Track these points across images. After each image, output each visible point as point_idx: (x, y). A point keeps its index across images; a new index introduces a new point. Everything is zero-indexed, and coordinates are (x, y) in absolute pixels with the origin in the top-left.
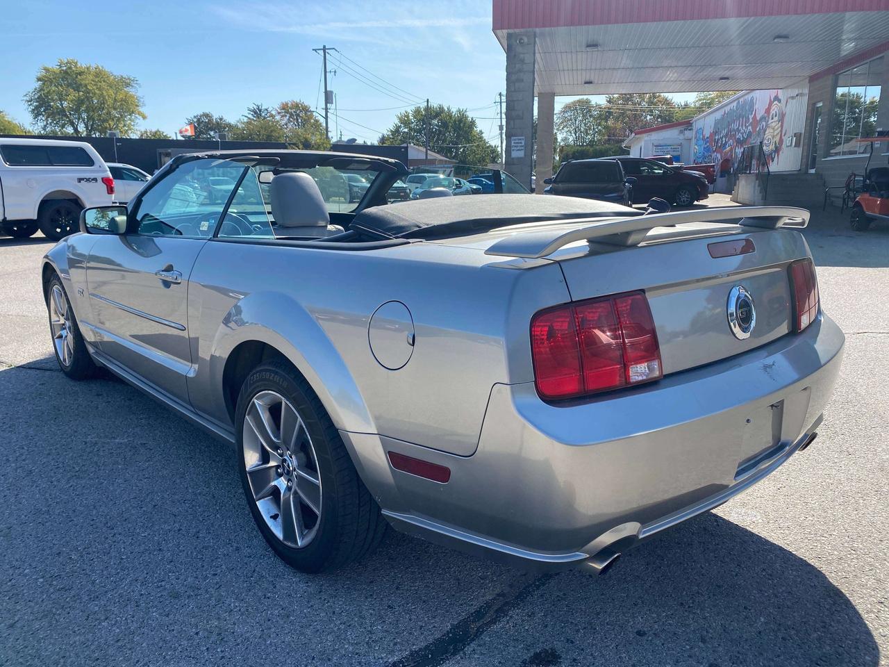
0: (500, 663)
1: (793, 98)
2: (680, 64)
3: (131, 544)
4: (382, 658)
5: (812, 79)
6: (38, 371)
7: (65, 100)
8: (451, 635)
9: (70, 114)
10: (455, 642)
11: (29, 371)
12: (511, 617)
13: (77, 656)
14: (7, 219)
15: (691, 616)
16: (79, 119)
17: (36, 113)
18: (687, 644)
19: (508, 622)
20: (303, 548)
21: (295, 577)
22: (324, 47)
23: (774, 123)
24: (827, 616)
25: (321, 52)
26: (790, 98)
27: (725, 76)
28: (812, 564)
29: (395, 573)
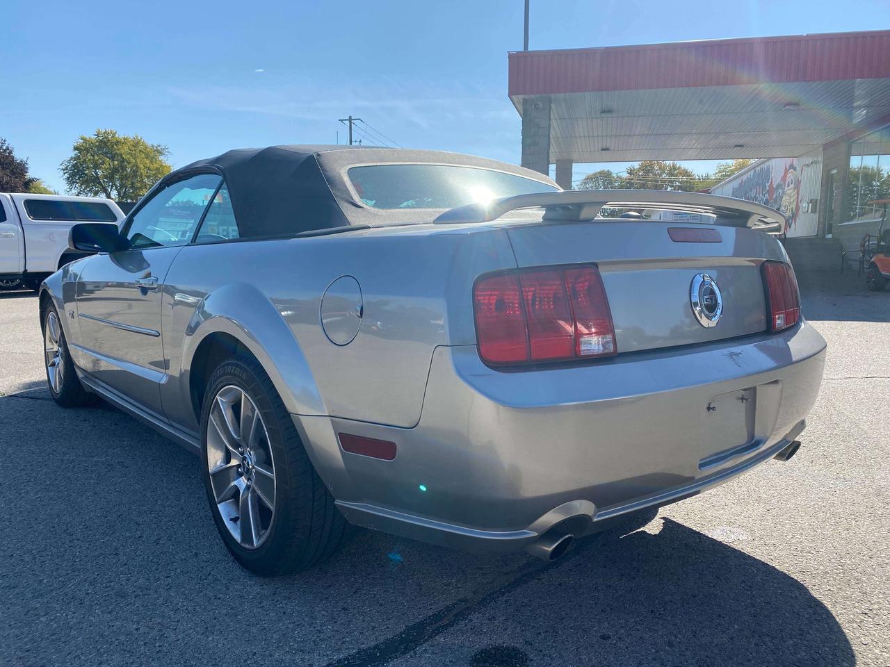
0: (451, 661)
1: (808, 165)
2: (694, 131)
3: (88, 548)
4: (327, 655)
5: (826, 147)
6: (30, 400)
7: (100, 168)
8: (404, 636)
9: (104, 181)
10: (406, 643)
11: (21, 399)
12: (471, 620)
13: (9, 646)
14: (28, 271)
15: (661, 622)
16: (112, 186)
17: (71, 180)
18: (653, 648)
19: (466, 625)
20: (258, 549)
21: (250, 580)
22: (350, 117)
23: (790, 190)
24: (806, 625)
25: (347, 123)
26: (805, 165)
27: (740, 144)
28: (796, 578)
29: (355, 578)
